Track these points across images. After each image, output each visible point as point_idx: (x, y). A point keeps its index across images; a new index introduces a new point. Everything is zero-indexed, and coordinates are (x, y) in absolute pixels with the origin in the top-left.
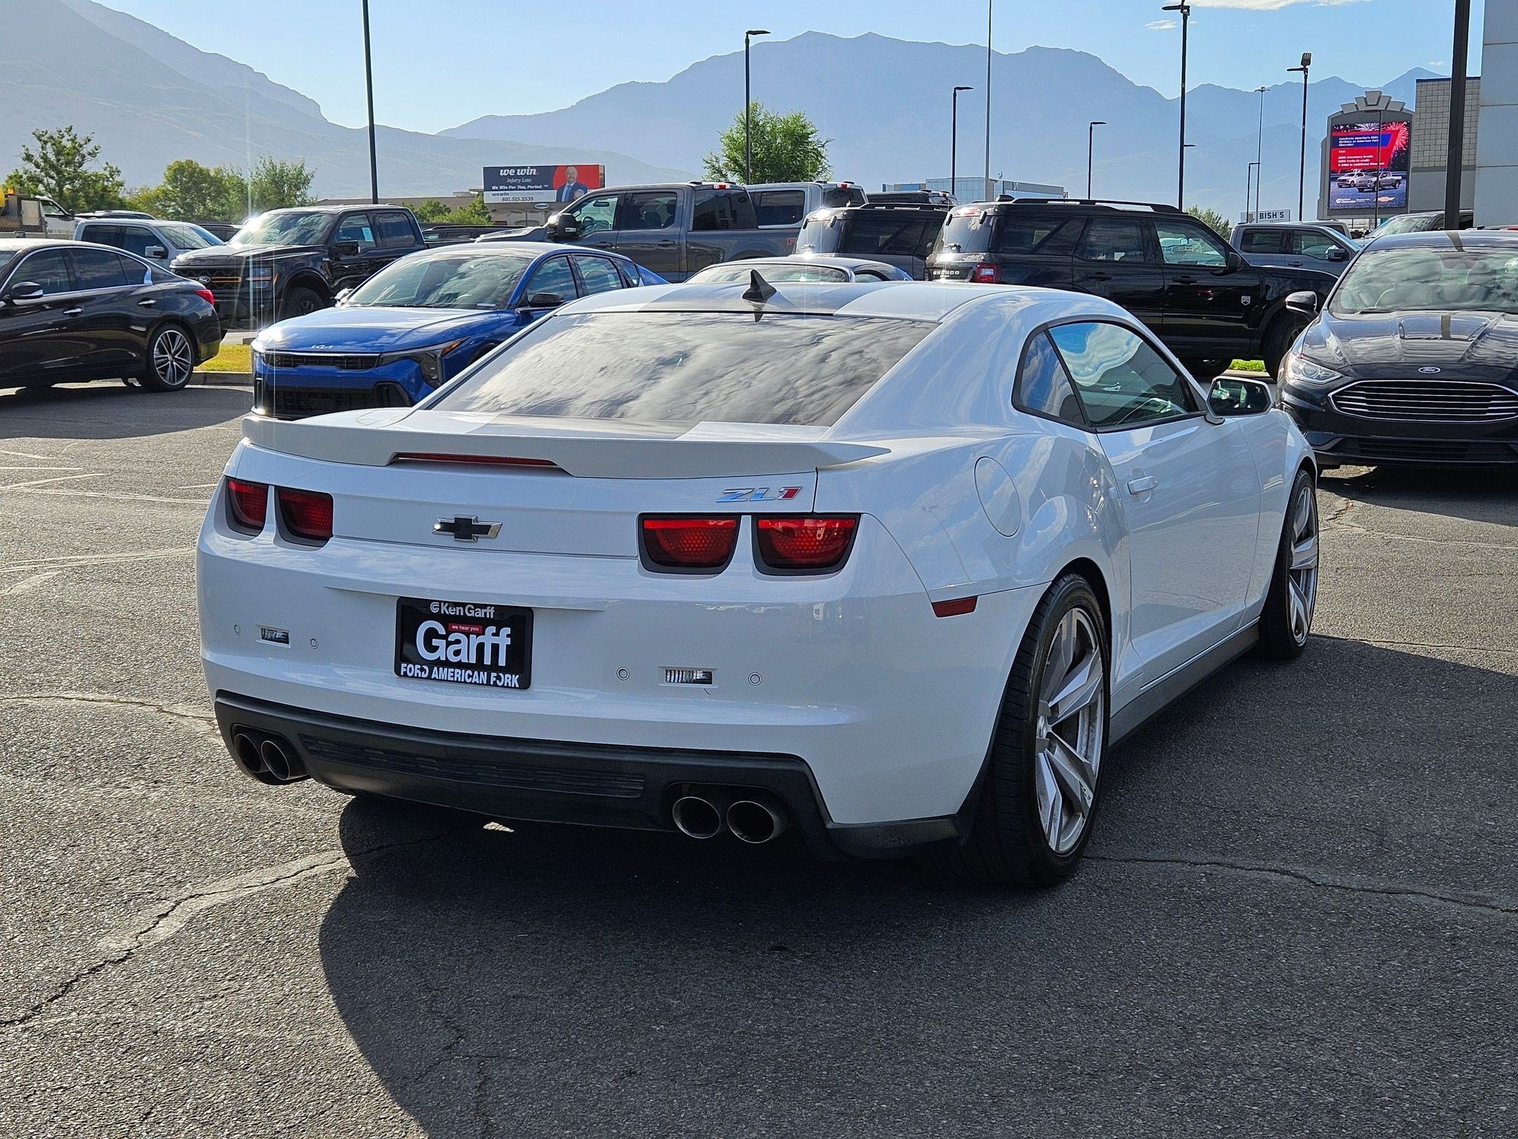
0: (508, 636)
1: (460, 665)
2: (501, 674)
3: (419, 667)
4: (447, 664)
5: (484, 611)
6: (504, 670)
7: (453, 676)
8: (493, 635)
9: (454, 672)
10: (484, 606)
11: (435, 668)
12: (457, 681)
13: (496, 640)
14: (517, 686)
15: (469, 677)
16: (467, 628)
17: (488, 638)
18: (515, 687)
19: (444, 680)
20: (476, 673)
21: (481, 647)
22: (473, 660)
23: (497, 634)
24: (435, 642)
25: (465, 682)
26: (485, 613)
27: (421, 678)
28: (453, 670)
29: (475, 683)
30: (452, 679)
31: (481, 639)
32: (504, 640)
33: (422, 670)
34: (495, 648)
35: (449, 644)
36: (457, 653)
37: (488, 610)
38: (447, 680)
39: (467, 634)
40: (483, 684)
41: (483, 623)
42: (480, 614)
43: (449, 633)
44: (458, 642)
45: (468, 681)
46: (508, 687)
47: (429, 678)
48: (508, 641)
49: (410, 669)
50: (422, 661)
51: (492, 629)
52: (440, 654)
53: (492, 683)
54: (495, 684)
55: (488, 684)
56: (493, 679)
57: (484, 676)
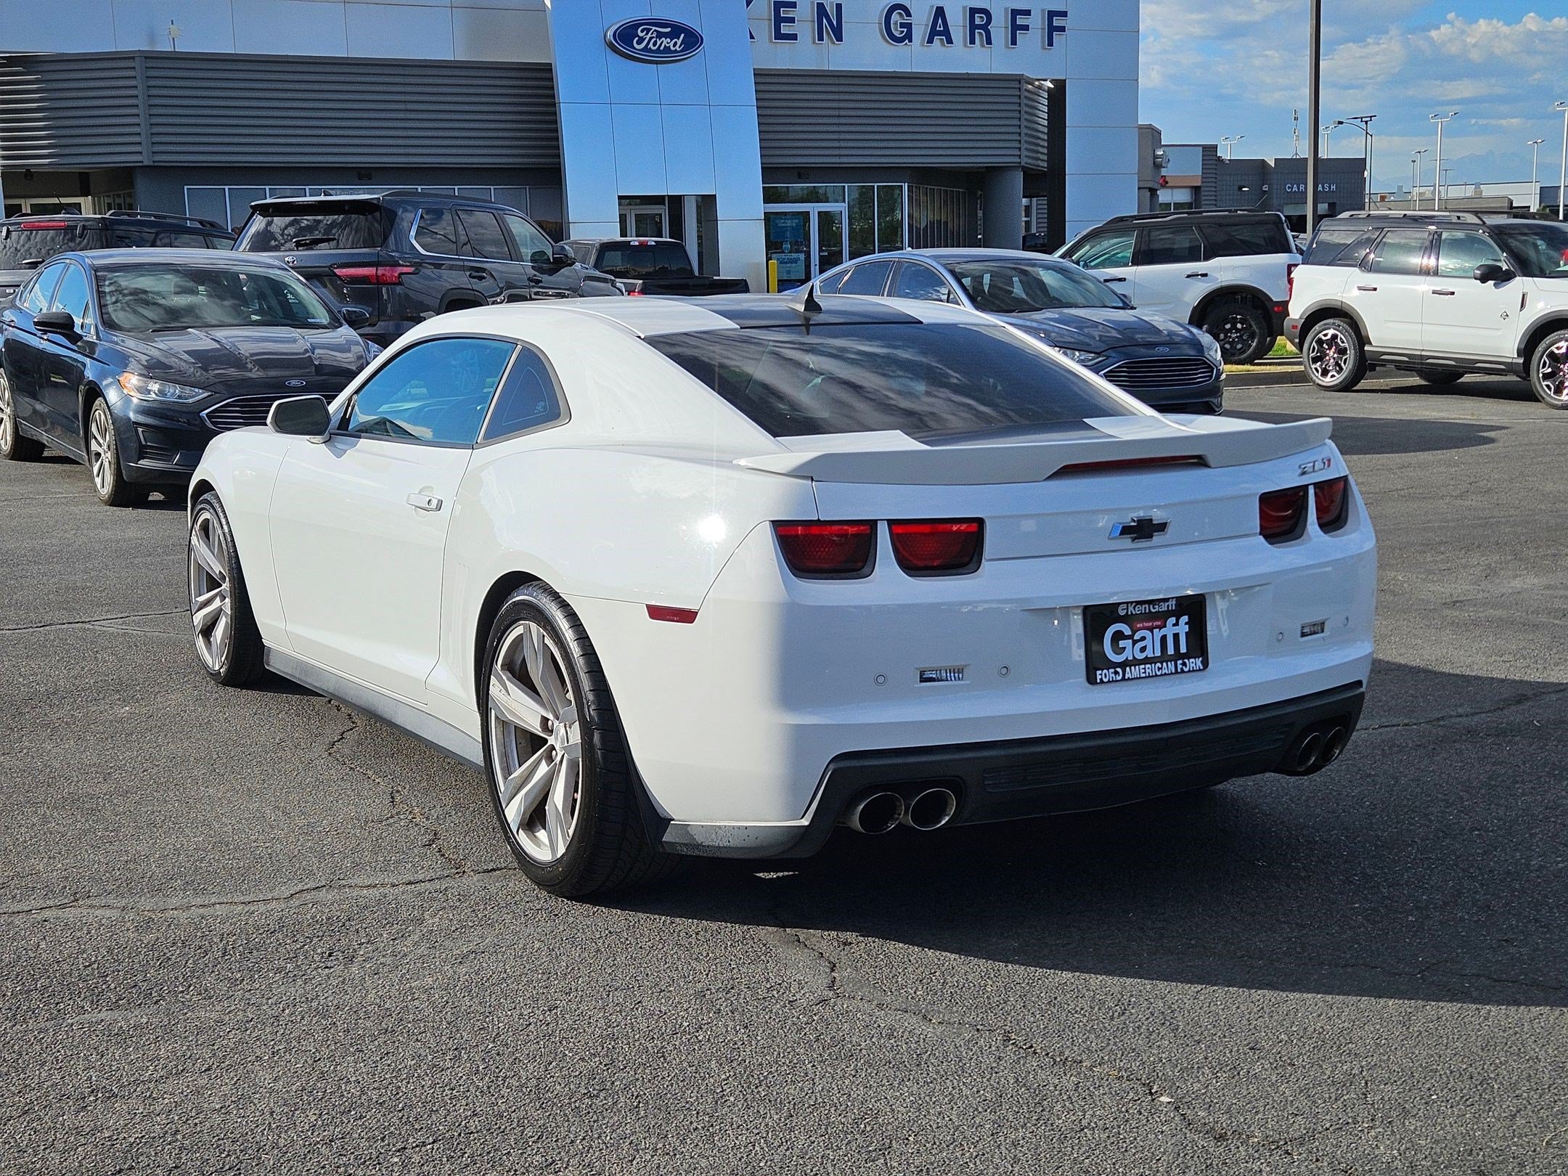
0: (1186, 623)
1: (1147, 661)
2: (1186, 661)
3: (1113, 670)
4: (1136, 662)
5: (1167, 604)
6: (1187, 656)
7: (1145, 672)
8: (1174, 625)
9: (1145, 669)
10: (1166, 600)
11: (1128, 669)
12: (1149, 676)
13: (1176, 630)
14: (1202, 668)
15: (1159, 669)
16: (1150, 624)
17: (1169, 630)
18: (1200, 670)
19: (1137, 678)
20: (1165, 664)
21: (1164, 639)
22: (1158, 653)
23: (1176, 624)
24: (1122, 644)
25: (1156, 675)
26: (1168, 606)
27: (1116, 681)
28: (1143, 666)
29: (1165, 674)
30: (1144, 675)
31: (1164, 631)
32: (1183, 629)
33: (1116, 673)
34: (1176, 636)
35: (1135, 642)
36: (1143, 649)
37: (1170, 603)
38: (1140, 678)
39: (1151, 629)
40: (1172, 673)
41: (1164, 616)
42: (1164, 607)
43: (1134, 632)
44: (1143, 639)
45: (1159, 673)
46: (1193, 671)
47: (1123, 679)
48: (1187, 628)
49: (1105, 674)
50: (1115, 665)
51: (1173, 620)
52: (1128, 655)
53: (1179, 670)
54: (1183, 671)
55: (1177, 672)
56: (1179, 667)
57: (1171, 666)
